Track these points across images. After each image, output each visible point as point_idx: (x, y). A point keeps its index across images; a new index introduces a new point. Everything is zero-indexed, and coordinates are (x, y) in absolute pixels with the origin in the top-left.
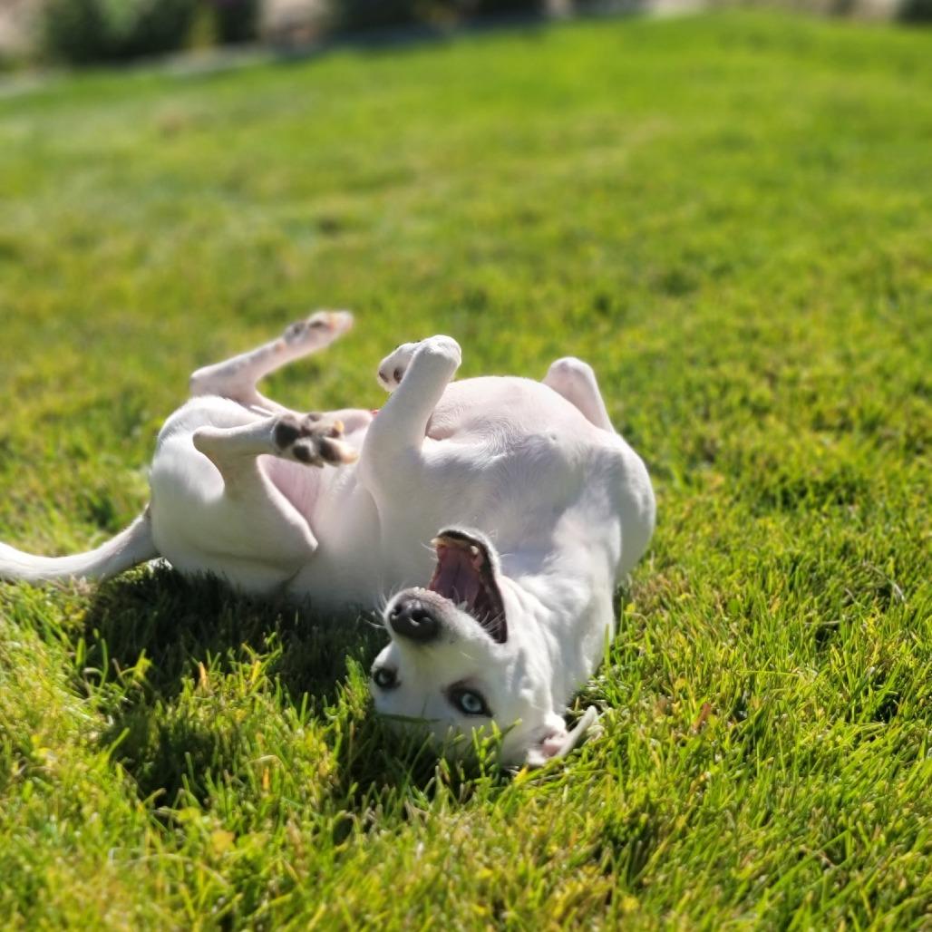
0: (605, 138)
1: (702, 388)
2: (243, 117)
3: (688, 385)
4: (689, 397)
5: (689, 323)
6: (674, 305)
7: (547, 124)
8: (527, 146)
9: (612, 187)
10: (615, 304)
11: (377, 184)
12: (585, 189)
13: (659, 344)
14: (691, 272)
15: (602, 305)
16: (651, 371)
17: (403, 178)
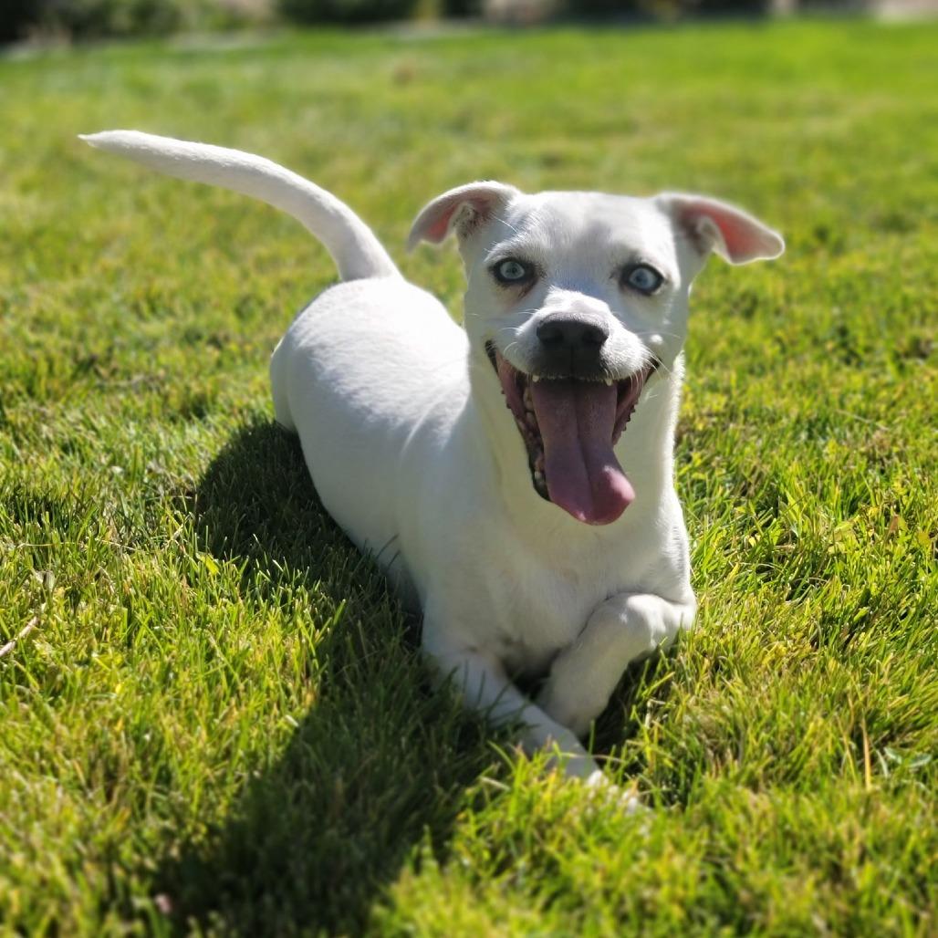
0: (827, 109)
1: (919, 302)
2: (469, 72)
3: (905, 299)
4: (905, 309)
5: (908, 253)
6: (894, 240)
7: (771, 94)
8: (751, 110)
9: (833, 147)
10: (834, 236)
11: (601, 131)
12: (806, 148)
13: (878, 266)
14: (912, 216)
15: (822, 234)
16: (869, 287)
17: (628, 128)
